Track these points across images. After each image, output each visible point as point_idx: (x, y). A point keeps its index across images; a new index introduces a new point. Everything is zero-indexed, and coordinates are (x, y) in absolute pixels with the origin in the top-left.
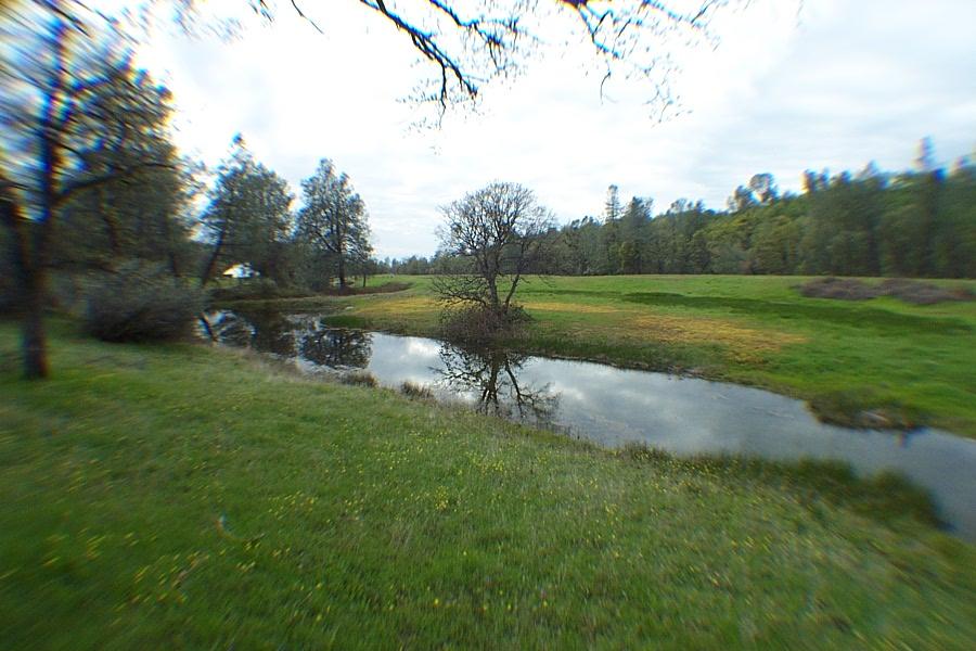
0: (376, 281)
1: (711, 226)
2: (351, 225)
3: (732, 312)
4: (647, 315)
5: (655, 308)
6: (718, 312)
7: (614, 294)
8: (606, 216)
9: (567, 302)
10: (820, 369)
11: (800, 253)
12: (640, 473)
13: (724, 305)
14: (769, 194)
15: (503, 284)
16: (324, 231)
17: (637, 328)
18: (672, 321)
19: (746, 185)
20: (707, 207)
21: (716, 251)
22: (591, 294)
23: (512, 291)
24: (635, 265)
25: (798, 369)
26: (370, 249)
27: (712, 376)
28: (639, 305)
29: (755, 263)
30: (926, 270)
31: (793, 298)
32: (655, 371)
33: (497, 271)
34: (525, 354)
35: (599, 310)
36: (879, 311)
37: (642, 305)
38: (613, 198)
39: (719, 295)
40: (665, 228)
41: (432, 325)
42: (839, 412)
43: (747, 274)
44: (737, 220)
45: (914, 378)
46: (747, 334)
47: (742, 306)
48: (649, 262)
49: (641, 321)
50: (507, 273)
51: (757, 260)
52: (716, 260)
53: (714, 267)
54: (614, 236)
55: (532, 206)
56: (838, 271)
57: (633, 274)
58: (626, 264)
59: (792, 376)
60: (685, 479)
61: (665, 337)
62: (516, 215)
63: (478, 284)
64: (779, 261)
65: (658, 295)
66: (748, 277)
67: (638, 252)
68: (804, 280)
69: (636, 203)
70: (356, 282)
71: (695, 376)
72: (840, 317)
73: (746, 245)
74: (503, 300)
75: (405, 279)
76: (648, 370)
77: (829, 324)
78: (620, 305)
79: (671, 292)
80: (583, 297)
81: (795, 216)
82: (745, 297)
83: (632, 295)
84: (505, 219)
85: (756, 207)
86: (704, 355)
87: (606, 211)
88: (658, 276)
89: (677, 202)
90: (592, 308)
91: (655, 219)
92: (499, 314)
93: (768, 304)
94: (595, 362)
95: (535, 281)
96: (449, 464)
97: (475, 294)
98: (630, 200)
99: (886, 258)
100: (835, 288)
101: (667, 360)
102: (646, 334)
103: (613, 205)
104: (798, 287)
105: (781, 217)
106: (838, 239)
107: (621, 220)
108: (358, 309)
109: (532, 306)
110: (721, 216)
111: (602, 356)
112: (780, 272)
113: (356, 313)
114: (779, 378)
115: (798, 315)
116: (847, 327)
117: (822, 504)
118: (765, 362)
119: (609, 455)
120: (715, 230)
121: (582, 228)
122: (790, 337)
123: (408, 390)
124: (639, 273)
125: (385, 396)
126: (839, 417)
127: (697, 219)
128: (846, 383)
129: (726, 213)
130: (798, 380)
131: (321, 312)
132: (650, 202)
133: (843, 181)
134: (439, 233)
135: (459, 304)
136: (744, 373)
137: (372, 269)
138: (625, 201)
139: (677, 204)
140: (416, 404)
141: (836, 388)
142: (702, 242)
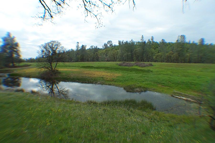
0: (22, 64)
1: (99, 51)
2: (15, 50)
3: (105, 70)
4: (87, 71)
5: (88, 69)
6: (102, 70)
7: (78, 67)
8: (76, 49)
9: (69, 68)
10: (125, 81)
11: (117, 57)
12: (92, 107)
13: (103, 68)
14: (111, 45)
15: (54, 64)
16: (8, 51)
17: (85, 74)
18: (92, 72)
19: (106, 43)
20: (98, 47)
21: (100, 57)
22: (73, 66)
23: (56, 66)
24: (82, 60)
25: (120, 81)
26: (20, 56)
27: (102, 84)
28: (84, 69)
29: (108, 59)
30: (142, 60)
31: (117, 66)
32: (90, 83)
33: (52, 62)
34: (60, 81)
35: (75, 70)
36: (135, 69)
37: (85, 69)
38: (78, 45)
39: (101, 66)
40: (89, 52)
41: (37, 75)
42: (130, 89)
43: (107, 61)
44: (104, 50)
45: (143, 82)
46: (109, 74)
47: (106, 68)
48: (86, 59)
49: (85, 72)
50: (54, 62)
51: (109, 59)
52: (100, 59)
53: (100, 60)
54: (78, 53)
55: (61, 46)
56: (125, 61)
57: (82, 62)
58: (81, 60)
59: (119, 83)
60: (102, 108)
61: (91, 76)
62: (57, 48)
63: (48, 65)
64: (114, 59)
65: (88, 66)
66: (107, 62)
67: (83, 57)
68: (119, 63)
69: (83, 46)
70: (17, 64)
71: (99, 84)
72: (127, 70)
73: (106, 55)
74: (54, 68)
75: (29, 63)
76: (88, 83)
77: (125, 71)
78: (80, 69)
79: (91, 66)
80: (72, 67)
81: (116, 50)
82: (107, 66)
83: (82, 66)
84: (54, 49)
85: (109, 47)
86: (100, 79)
87: (76, 48)
88: (87, 62)
89: (92, 46)
90: (74, 70)
91: (87, 50)
92: (53, 72)
93: (112, 68)
94: (76, 82)
95: (61, 64)
96: (47, 111)
97: (47, 67)
98: (82, 45)
99: (135, 58)
100: (125, 64)
101: (92, 81)
102: (87, 75)
103: (78, 46)
104: (118, 64)
105: (114, 50)
106: (125, 54)
107: (79, 50)
108: (18, 71)
109: (60, 70)
110: (101, 49)
111: (78, 81)
112: (114, 61)
113: (17, 73)
114: (116, 83)
115: (119, 70)
116: (129, 72)
117: (132, 109)
118: (113, 80)
119: (84, 104)
120: (100, 52)
121: (71, 51)
122: (118, 74)
123: (33, 92)
124: (83, 62)
125: (27, 95)
126: (130, 90)
127: (96, 50)
128: (130, 83)
129: (102, 49)
130: (121, 83)
131: (8, 72)
132: (86, 46)
133: (126, 43)
134: (38, 52)
135: (43, 70)
136: (109, 83)
137: (21, 61)
138: (80, 46)
139: (92, 47)
140: (35, 96)
141: (129, 84)
142: (97, 55)
